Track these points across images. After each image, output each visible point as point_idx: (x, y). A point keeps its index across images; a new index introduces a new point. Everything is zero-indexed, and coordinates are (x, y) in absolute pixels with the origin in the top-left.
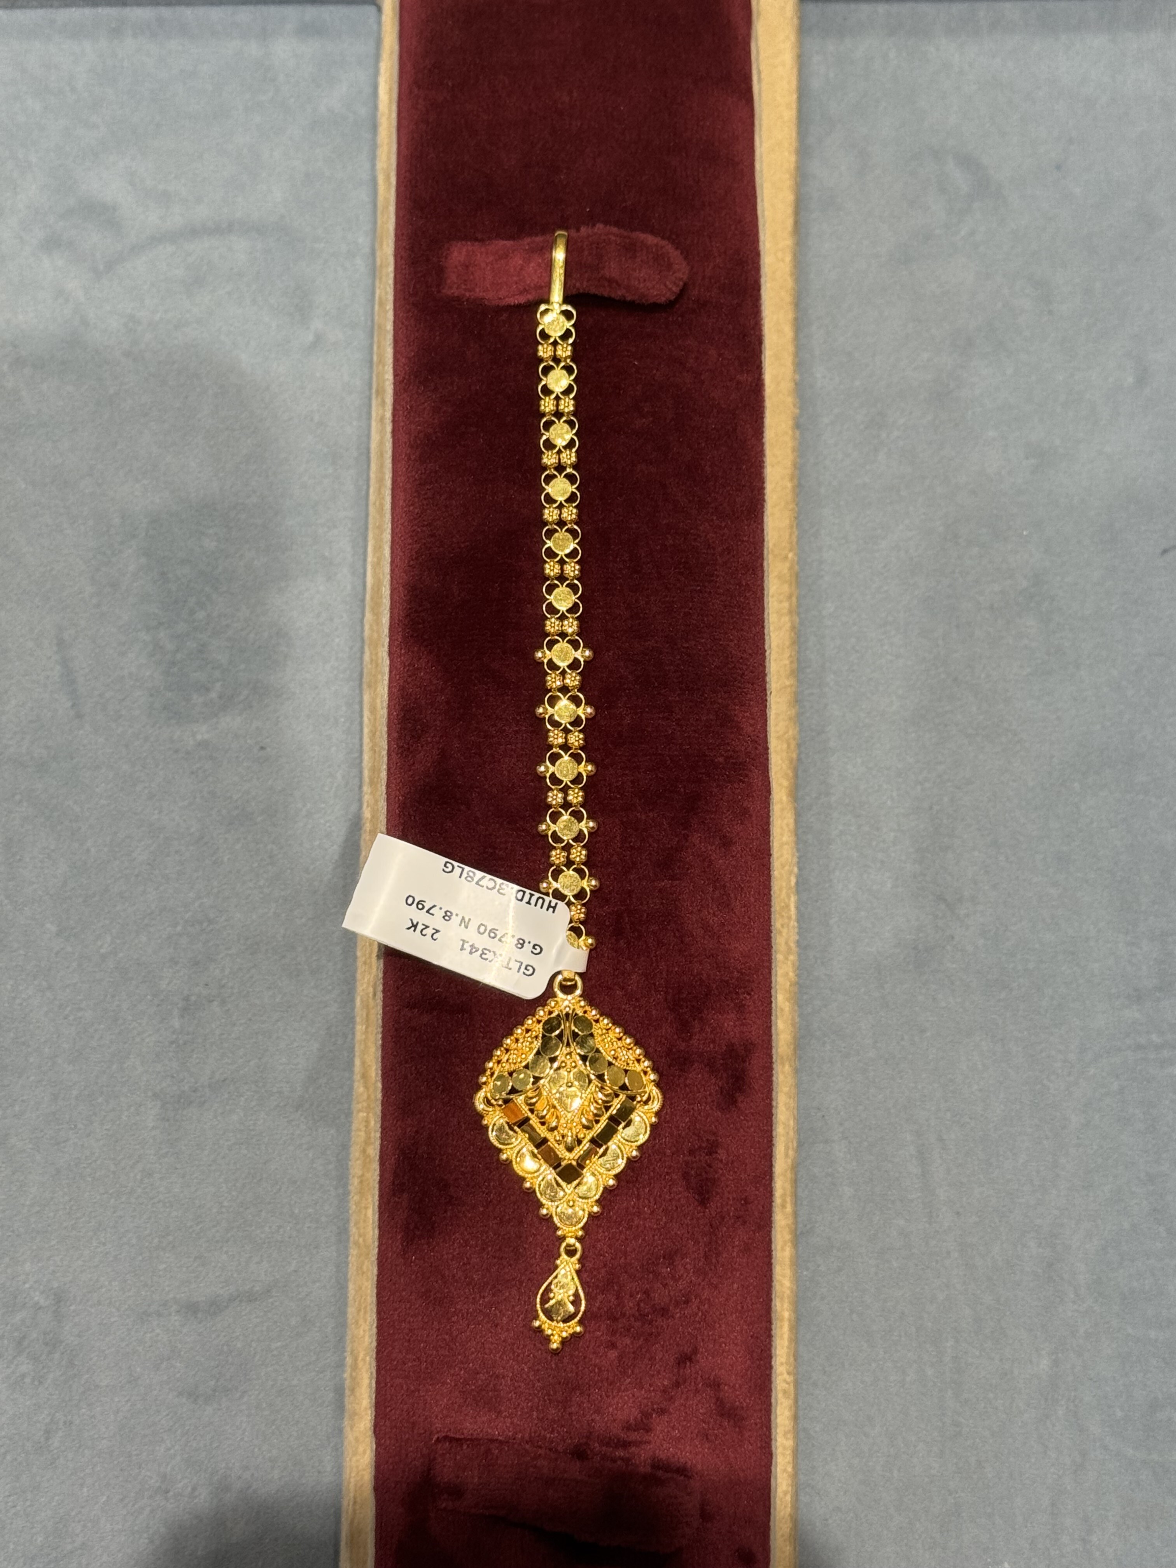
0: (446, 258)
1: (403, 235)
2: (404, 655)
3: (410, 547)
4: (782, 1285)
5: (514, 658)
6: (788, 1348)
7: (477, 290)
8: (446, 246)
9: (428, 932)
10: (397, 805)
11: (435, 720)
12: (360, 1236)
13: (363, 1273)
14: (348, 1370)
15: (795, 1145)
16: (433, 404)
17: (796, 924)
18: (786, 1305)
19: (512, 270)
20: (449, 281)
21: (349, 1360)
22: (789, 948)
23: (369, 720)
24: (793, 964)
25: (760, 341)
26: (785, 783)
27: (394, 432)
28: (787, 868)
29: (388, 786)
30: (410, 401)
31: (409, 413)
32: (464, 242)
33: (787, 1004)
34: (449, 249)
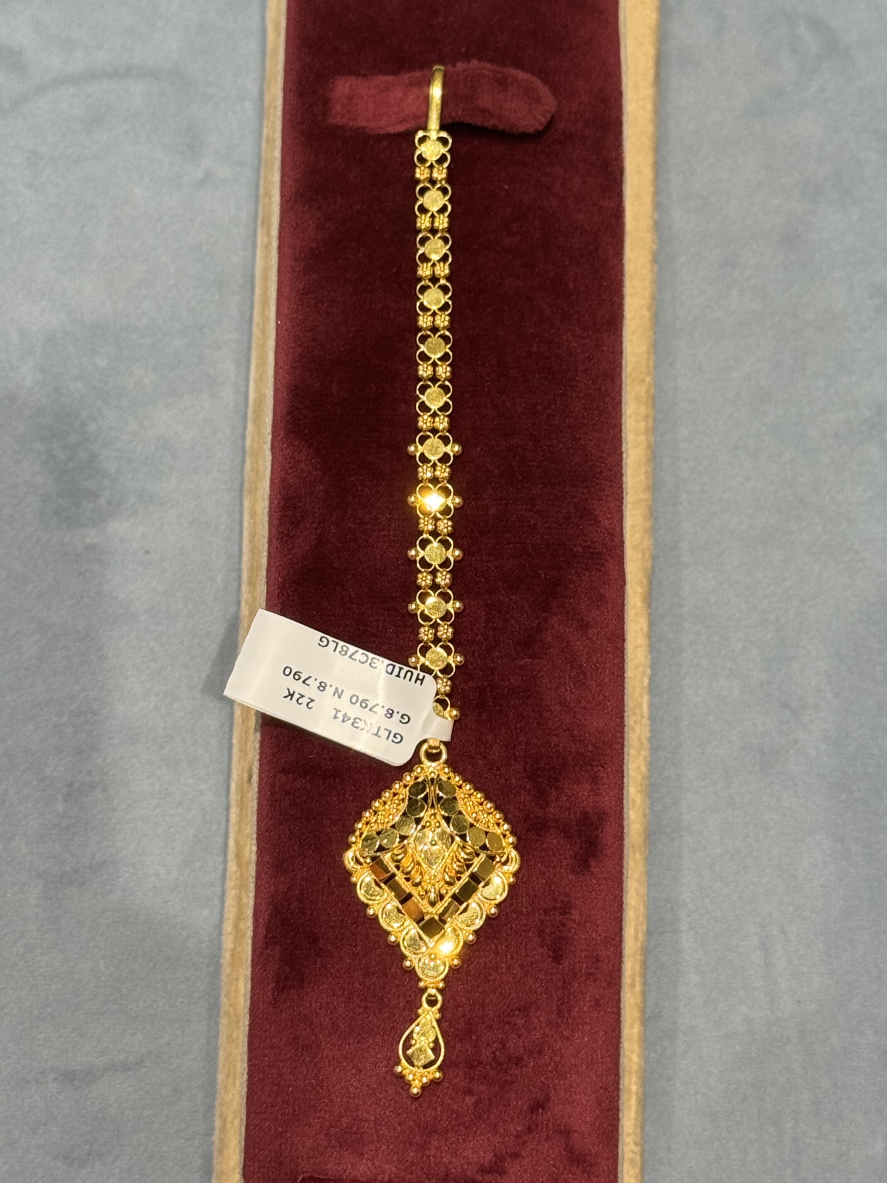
0: (332, 91)
1: (292, 70)
2: (286, 448)
3: (292, 350)
4: (630, 1060)
5: (388, 452)
6: (636, 1119)
7: (360, 120)
8: (331, 81)
9: (304, 701)
10: (276, 587)
11: (313, 508)
12: (230, 1005)
13: (233, 1041)
14: (217, 1133)
15: (645, 928)
16: (317, 222)
17: (648, 722)
18: (634, 1079)
19: (392, 102)
20: (334, 111)
21: (218, 1123)
22: (642, 744)
23: (249, 523)
24: (645, 760)
25: (621, 171)
26: (640, 590)
27: (280, 248)
28: (640, 669)
29: (268, 570)
30: (296, 219)
31: (294, 229)
32: (347, 77)
33: (639, 796)
34: (333, 83)
